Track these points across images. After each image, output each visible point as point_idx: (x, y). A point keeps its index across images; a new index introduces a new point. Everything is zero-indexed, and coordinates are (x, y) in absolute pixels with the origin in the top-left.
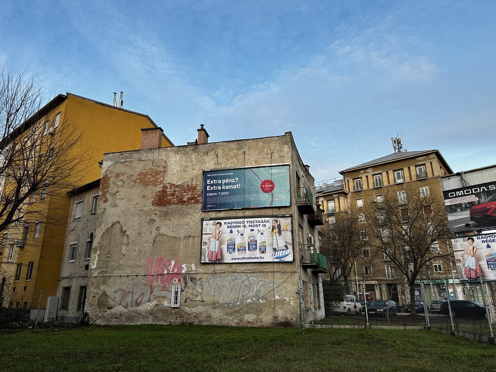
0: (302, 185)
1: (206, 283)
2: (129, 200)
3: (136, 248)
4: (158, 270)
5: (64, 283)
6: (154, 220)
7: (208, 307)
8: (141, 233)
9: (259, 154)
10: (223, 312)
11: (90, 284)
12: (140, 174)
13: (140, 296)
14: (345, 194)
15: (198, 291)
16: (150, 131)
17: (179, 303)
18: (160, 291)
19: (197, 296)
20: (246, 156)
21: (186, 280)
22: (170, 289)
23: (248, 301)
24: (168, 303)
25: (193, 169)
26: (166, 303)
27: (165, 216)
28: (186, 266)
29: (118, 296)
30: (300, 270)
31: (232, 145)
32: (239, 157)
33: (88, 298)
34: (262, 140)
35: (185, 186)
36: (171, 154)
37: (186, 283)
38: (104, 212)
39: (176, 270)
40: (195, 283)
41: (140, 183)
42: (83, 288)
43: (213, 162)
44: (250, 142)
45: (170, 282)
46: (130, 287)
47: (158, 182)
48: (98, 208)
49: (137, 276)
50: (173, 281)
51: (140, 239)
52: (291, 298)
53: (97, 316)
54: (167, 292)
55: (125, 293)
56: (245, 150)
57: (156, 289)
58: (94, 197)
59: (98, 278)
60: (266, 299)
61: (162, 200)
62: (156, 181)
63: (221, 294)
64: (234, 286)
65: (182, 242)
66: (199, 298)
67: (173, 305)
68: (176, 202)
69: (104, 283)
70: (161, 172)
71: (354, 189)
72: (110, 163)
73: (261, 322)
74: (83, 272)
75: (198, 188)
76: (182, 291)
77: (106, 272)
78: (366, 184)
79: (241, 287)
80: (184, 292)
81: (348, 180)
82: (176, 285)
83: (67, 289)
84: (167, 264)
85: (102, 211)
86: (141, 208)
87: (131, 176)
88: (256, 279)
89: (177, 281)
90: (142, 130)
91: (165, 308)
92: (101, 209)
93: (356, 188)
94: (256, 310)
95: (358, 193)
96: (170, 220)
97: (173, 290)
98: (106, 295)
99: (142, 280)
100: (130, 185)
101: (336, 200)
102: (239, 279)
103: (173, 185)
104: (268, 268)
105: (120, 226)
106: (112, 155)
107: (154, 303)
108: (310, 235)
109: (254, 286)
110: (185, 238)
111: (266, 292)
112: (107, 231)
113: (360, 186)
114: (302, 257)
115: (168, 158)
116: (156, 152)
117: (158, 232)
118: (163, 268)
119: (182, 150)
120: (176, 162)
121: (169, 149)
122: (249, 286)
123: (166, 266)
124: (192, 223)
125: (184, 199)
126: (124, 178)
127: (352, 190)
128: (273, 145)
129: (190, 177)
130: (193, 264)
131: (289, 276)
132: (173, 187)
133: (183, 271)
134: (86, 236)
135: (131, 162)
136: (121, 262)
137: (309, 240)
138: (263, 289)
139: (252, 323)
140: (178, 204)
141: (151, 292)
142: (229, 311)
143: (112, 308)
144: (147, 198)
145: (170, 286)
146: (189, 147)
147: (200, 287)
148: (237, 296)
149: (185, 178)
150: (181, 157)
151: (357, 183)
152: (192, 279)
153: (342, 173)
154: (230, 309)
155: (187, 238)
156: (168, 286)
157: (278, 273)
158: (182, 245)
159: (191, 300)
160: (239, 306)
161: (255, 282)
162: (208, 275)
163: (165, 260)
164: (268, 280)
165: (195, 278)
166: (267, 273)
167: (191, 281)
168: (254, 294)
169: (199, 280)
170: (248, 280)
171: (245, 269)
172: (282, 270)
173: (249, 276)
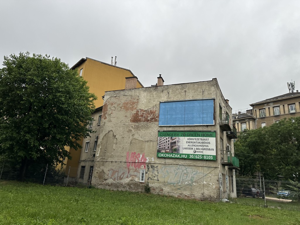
0: (223, 112)
1: (160, 169)
2: (118, 118)
3: (121, 146)
4: (133, 160)
5: (82, 164)
6: (131, 130)
7: (161, 184)
8: (123, 138)
9: (195, 92)
10: (170, 188)
11: (95, 165)
12: (124, 103)
13: (122, 174)
14: (254, 120)
15: (155, 174)
16: (130, 79)
17: (144, 180)
18: (133, 172)
19: (155, 177)
20: (187, 93)
21: (148, 167)
22: (139, 171)
23: (186, 183)
24: (138, 179)
25: (154, 101)
26: (136, 180)
27: (137, 128)
28: (149, 158)
29: (110, 173)
30: (220, 166)
31: (178, 87)
32: (182, 94)
33: (94, 173)
34: (197, 83)
35: (149, 111)
36: (142, 92)
37: (148, 169)
38: (104, 125)
40: (154, 169)
41: (124, 108)
42: (92, 167)
43: (166, 97)
44: (189, 85)
45: (139, 167)
46: (117, 168)
47: (134, 108)
48: (101, 122)
49: (121, 162)
50: (141, 167)
51: (123, 141)
52: (214, 184)
53: (98, 184)
54: (138, 173)
55: (114, 172)
56: (186, 90)
57: (131, 171)
58: (99, 116)
59: (100, 162)
60: (197, 183)
61: (136, 119)
62: (133, 108)
63: (169, 177)
64: (177, 173)
66: (156, 178)
67: (141, 181)
68: (144, 120)
69: (103, 165)
70: (135, 102)
71: (260, 116)
72: (108, 97)
73: (194, 197)
74: (92, 158)
75: (156, 112)
76: (146, 173)
77: (104, 159)
78: (268, 113)
79: (181, 174)
80: (147, 174)
81: (256, 110)
82: (143, 169)
83: (83, 167)
84: (138, 157)
85: (103, 124)
86: (124, 123)
87: (119, 104)
88: (191, 170)
89: (143, 167)
90: (126, 78)
91: (136, 182)
92: (103, 123)
93: (261, 116)
94: (191, 189)
95: (263, 119)
96: (140, 131)
97: (141, 172)
98: (104, 172)
99: (123, 165)
100: (119, 110)
101: (247, 123)
102: (180, 169)
103: (142, 110)
104: (199, 164)
105: (112, 133)
106: (109, 92)
107: (130, 178)
108: (228, 145)
109: (190, 174)
110: (148, 142)
111: (198, 179)
112: (105, 135)
113: (264, 114)
114: (222, 159)
115: (140, 94)
116: (133, 91)
117: (133, 137)
118: (135, 159)
119: (148, 90)
120: (144, 97)
121: (140, 89)
122: (187, 174)
124: (152, 133)
125: (148, 119)
126: (116, 105)
127: (258, 117)
128: (204, 87)
129: (152, 106)
130: (153, 158)
131: (213, 169)
132: (142, 111)
133: (147, 162)
134: (94, 138)
135: (119, 96)
136: (112, 154)
137: (227, 148)
138: (195, 176)
139: (188, 197)
140: (145, 121)
141: (129, 172)
142: (174, 188)
143: (106, 180)
144: (127, 117)
145: (139, 169)
146: (152, 88)
147: (157, 172)
148: (179, 179)
149: (149, 106)
150: (147, 94)
151: (262, 112)
152: (152, 167)
153: (252, 105)
154: (175, 187)
155: (150, 142)
156: (138, 169)
157: (206, 167)
158: (146, 146)
159: (151, 179)
160: (180, 186)
161: (190, 172)
162: (161, 165)
163: (137, 154)
164: (199, 171)
165: (154, 166)
166: (198, 167)
167: (151, 168)
168: (190, 179)
169: (156, 167)
170: (186, 170)
171: (184, 163)
172: (208, 166)
173: (186, 168)
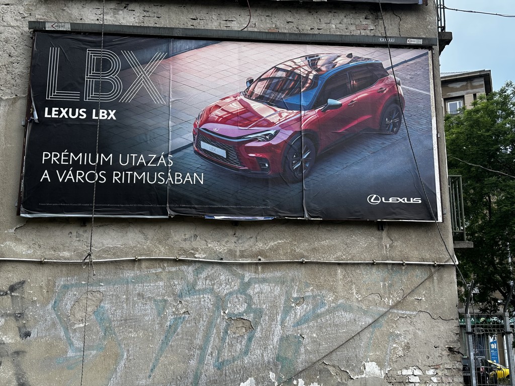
1: (44, 305)
64: (178, 319)
79: (210, 324)
88: (277, 291)
104: (331, 249)
109: (272, 319)
111: (325, 347)
122: (248, 322)
138: (309, 333)
147: (13, 324)
148: (193, 363)
157: (374, 270)
161: (274, 306)
162: (56, 270)
164: (330, 297)
166: (325, 270)
168: (269, 356)
169: (6, 294)
170: (243, 296)
171: (230, 250)
172: (388, 259)
173: (246, 280)
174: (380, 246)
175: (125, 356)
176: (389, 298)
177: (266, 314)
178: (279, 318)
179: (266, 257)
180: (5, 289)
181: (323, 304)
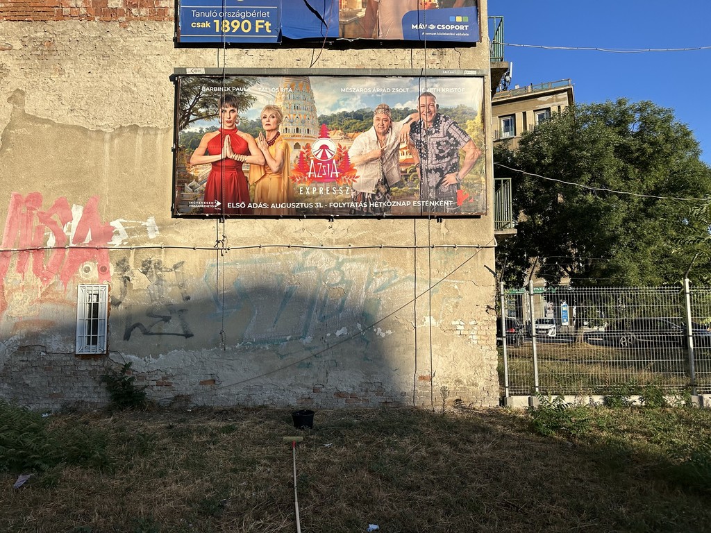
4: (25, 237)
10: (256, 367)
15: (169, 305)
17: (103, 342)
18: (32, 303)
19: (166, 319)
21: (125, 269)
22: (70, 296)
23: (338, 333)
24: (66, 341)
27: (41, 57)
28: (125, 225)
37: (127, 280)
39: (88, 238)
40: (160, 277)
45: (69, 275)
50: (81, 272)
57: (17, 297)
63: (250, 314)
64: (291, 288)
65: (107, 146)
67: (82, 348)
73: (381, 393)
76: (115, 303)
80: (121, 307)
82: (91, 284)
84: (55, 217)
89: (94, 273)
91: (54, 358)
96: (62, 72)
97: (82, 300)
102: (309, 268)
107: (15, 340)
109: (359, 288)
110: (119, 135)
111: (397, 306)
117: (19, 108)
118: (39, 230)
123: (55, 223)
124: (142, 87)
130: (151, 219)
133: (117, 241)
138: (386, 296)
140: (89, 18)
145: (70, 286)
147: (177, 291)
148: (303, 317)
152: (148, 268)
154: (282, 357)
155: (126, 133)
156: (60, 288)
157: (434, 251)
158: (107, 157)
159: (146, 333)
160: (309, 349)
161: (360, 278)
163: (49, 202)
164: (401, 272)
165: (159, 263)
167: (144, 273)
168: (356, 313)
169: (172, 270)
170: (338, 272)
171: (329, 239)
172: (444, 243)
173: (340, 260)
174: (439, 234)
175: (256, 313)
176: (444, 271)
177: (355, 284)
178: (364, 286)
179: (354, 243)
180: (171, 267)
181: (396, 276)
